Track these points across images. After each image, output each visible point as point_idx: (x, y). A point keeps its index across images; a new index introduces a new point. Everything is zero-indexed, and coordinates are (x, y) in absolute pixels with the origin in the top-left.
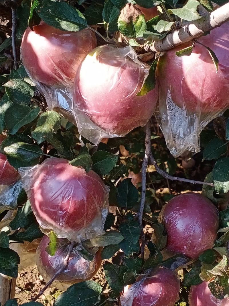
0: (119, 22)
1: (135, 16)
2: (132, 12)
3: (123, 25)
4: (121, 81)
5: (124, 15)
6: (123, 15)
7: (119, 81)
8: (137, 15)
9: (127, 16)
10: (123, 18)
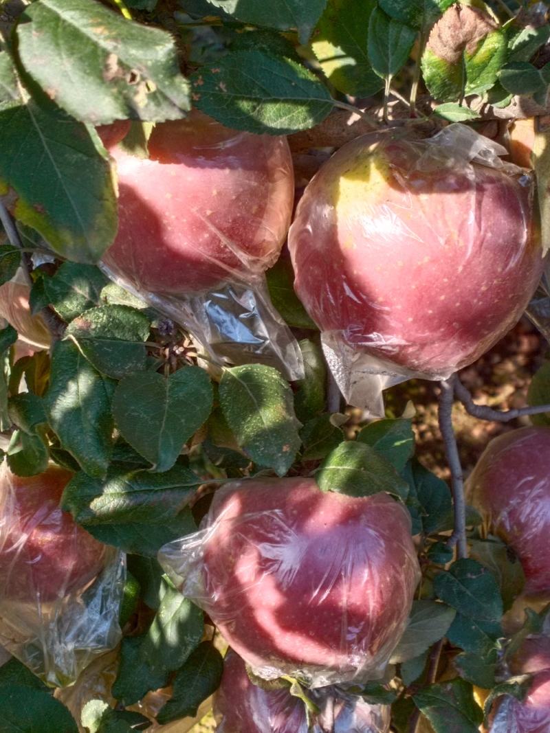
0: (426, 67)
1: (475, 38)
2: (467, 28)
3: (439, 71)
4: (486, 231)
5: (442, 42)
6: (439, 44)
7: (482, 233)
8: (481, 35)
9: (452, 43)
10: (438, 52)
